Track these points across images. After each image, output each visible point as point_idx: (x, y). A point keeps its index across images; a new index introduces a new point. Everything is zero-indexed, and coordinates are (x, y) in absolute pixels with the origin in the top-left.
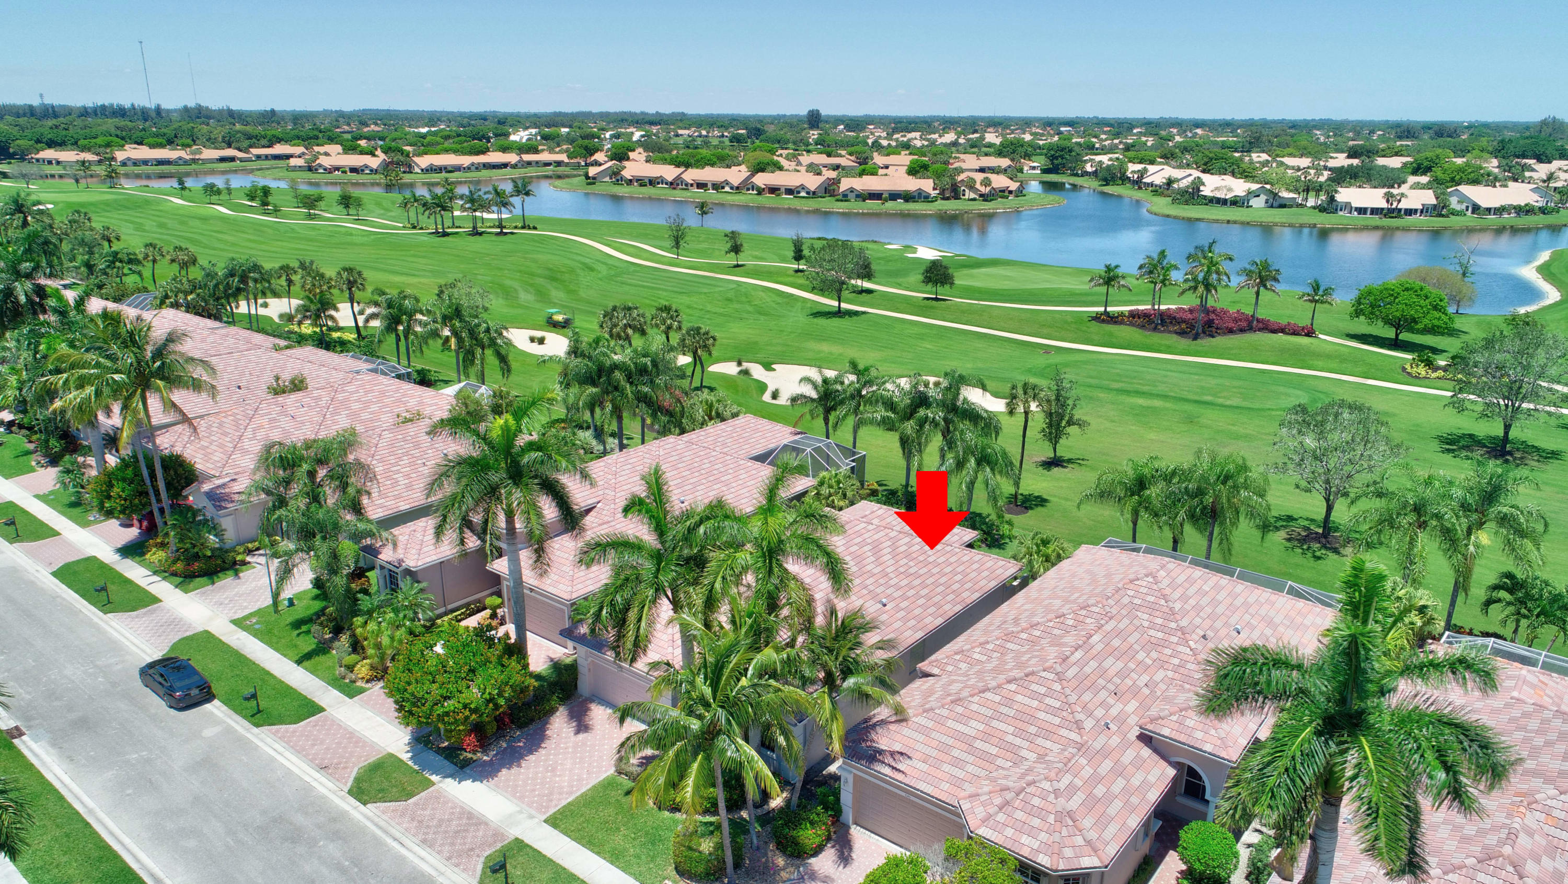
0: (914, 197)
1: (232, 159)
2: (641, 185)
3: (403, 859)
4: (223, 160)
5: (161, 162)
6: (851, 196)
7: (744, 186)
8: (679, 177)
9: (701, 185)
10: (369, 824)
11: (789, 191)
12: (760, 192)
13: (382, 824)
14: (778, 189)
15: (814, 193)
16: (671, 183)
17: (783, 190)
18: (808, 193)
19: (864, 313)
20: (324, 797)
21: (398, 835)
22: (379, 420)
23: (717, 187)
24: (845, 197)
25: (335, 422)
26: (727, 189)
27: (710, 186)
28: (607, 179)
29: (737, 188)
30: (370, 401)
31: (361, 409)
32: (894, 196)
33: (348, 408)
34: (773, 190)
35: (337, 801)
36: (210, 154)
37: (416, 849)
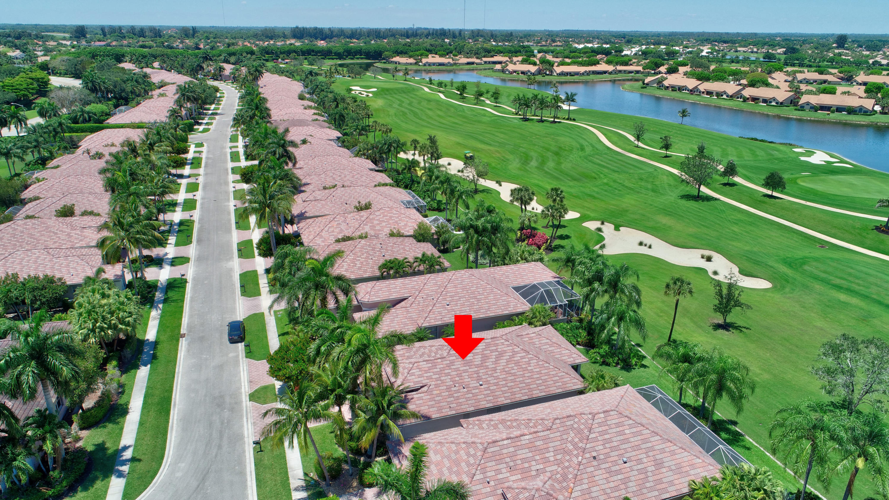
0: (855, 111)
1: (473, 63)
2: (673, 90)
3: (242, 426)
4: (468, 64)
5: (441, 64)
6: (807, 108)
7: (737, 95)
8: (696, 87)
9: (709, 93)
10: (245, 409)
11: (765, 101)
12: (745, 100)
13: (249, 411)
14: (758, 99)
15: (781, 103)
16: (691, 91)
17: (761, 100)
18: (777, 103)
19: (716, 199)
20: (241, 393)
21: (249, 417)
22: (383, 230)
23: (719, 95)
24: (802, 108)
25: (363, 229)
26: (725, 97)
27: (714, 94)
28: (655, 85)
29: (731, 96)
30: (383, 221)
31: (378, 224)
32: (839, 109)
33: (372, 223)
34: (755, 99)
35: (244, 396)
36: (464, 60)
37: (250, 424)
